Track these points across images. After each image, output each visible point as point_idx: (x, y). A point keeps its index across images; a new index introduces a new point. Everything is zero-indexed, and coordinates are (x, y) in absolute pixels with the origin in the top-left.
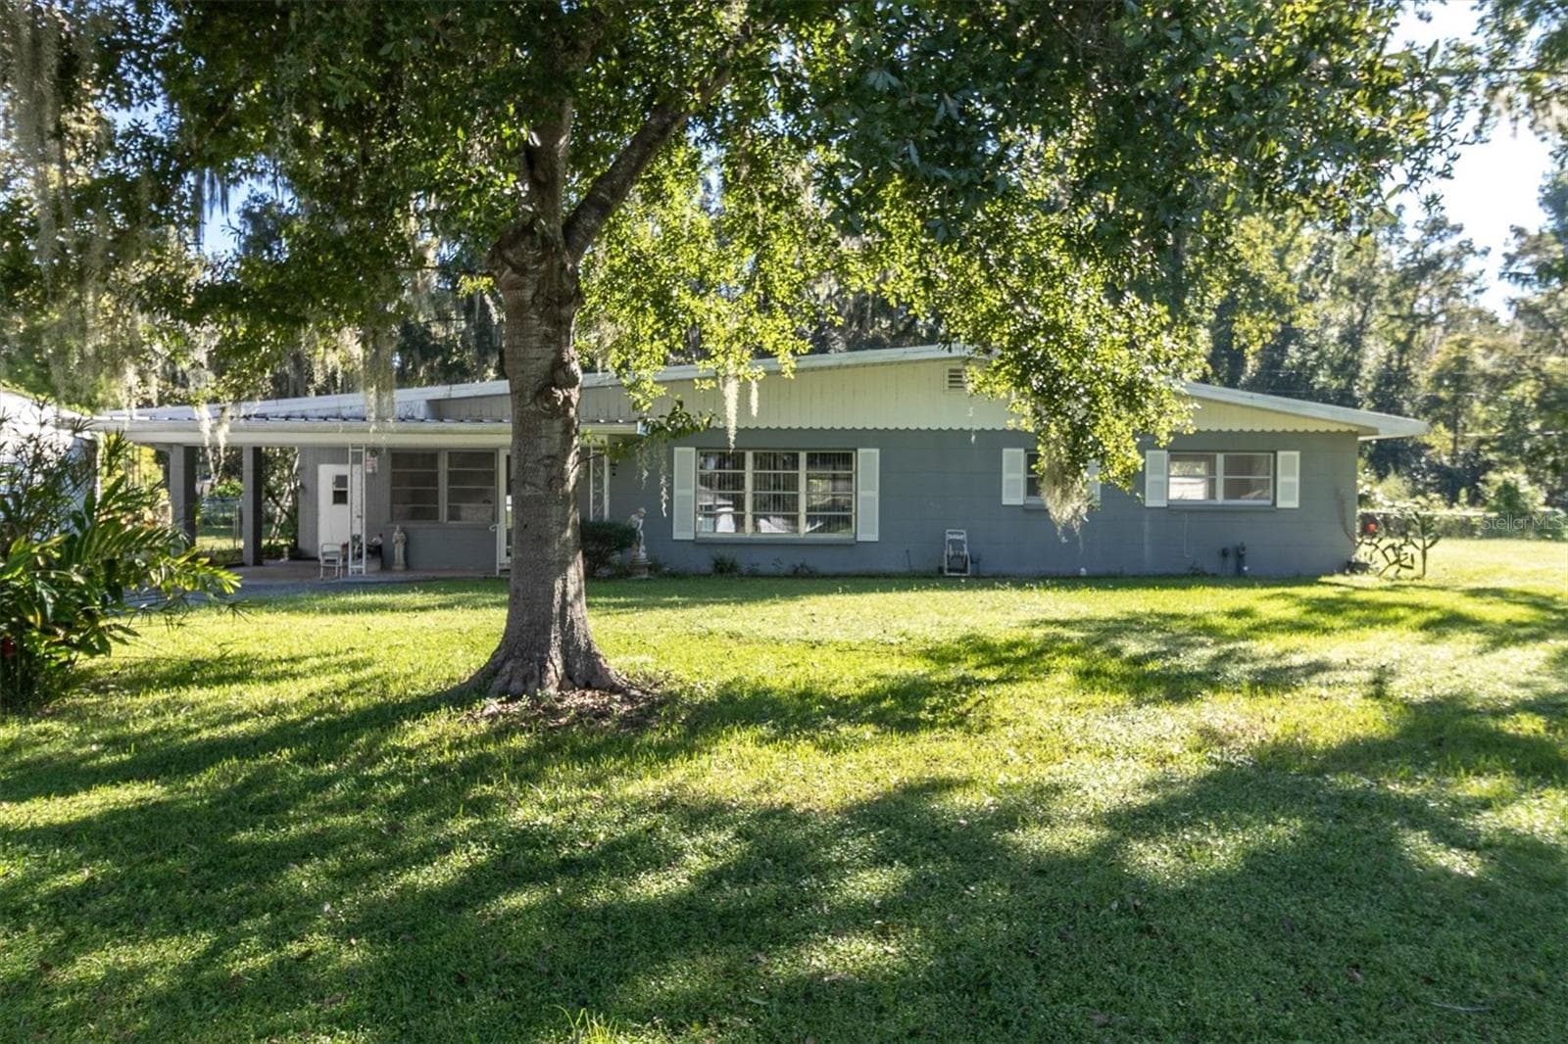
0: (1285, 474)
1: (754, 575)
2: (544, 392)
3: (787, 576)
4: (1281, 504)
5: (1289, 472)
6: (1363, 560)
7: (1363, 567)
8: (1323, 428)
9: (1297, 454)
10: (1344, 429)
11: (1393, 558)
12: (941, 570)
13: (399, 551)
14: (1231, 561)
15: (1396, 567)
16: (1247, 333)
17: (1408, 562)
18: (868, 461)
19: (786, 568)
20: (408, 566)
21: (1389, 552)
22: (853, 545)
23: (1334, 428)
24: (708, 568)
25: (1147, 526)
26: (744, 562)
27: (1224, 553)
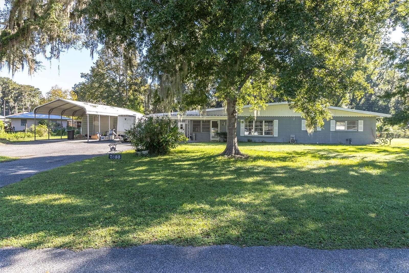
0: (360, 125)
1: (255, 142)
2: (232, 114)
3: (261, 143)
4: (359, 131)
5: (361, 124)
6: (377, 142)
7: (377, 143)
8: (368, 116)
9: (363, 121)
10: (373, 116)
11: (383, 141)
12: (290, 142)
13: (194, 137)
14: (348, 141)
15: (384, 143)
16: (357, 95)
17: (386, 142)
18: (276, 122)
19: (261, 141)
20: (195, 140)
21: (382, 140)
22: (273, 137)
23: (371, 116)
24: (247, 141)
25: (331, 135)
26: (253, 140)
27: (347, 140)
